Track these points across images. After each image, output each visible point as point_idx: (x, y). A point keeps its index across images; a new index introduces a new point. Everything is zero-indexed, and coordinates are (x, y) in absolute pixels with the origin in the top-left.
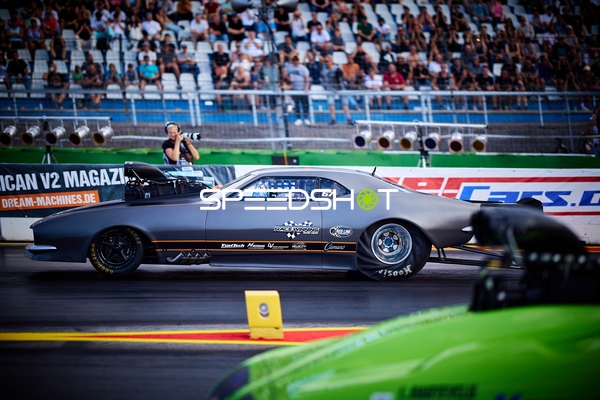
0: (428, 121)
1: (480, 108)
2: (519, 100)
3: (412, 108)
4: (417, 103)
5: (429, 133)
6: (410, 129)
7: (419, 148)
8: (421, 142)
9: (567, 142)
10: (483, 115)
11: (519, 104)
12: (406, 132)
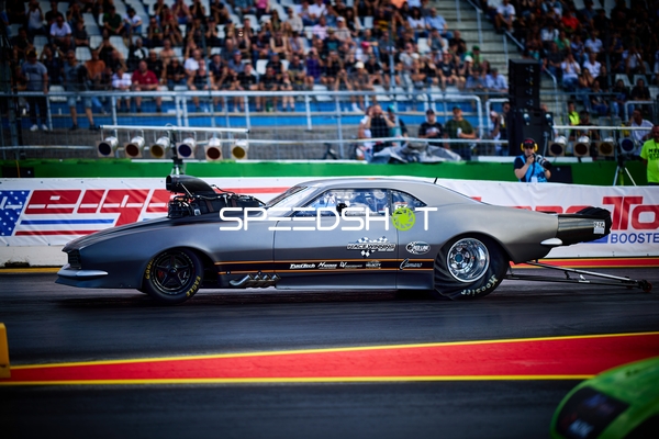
0: (183, 125)
1: (242, 110)
2: (285, 100)
3: (166, 111)
4: (172, 104)
5: (184, 138)
6: (162, 134)
7: (172, 155)
8: (174, 149)
9: (336, 147)
10: (244, 117)
11: (285, 106)
12: (158, 138)
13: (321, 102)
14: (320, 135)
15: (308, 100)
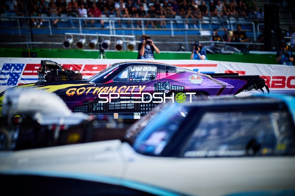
13: (179, 24)
14: (177, 39)
15: (172, 22)
